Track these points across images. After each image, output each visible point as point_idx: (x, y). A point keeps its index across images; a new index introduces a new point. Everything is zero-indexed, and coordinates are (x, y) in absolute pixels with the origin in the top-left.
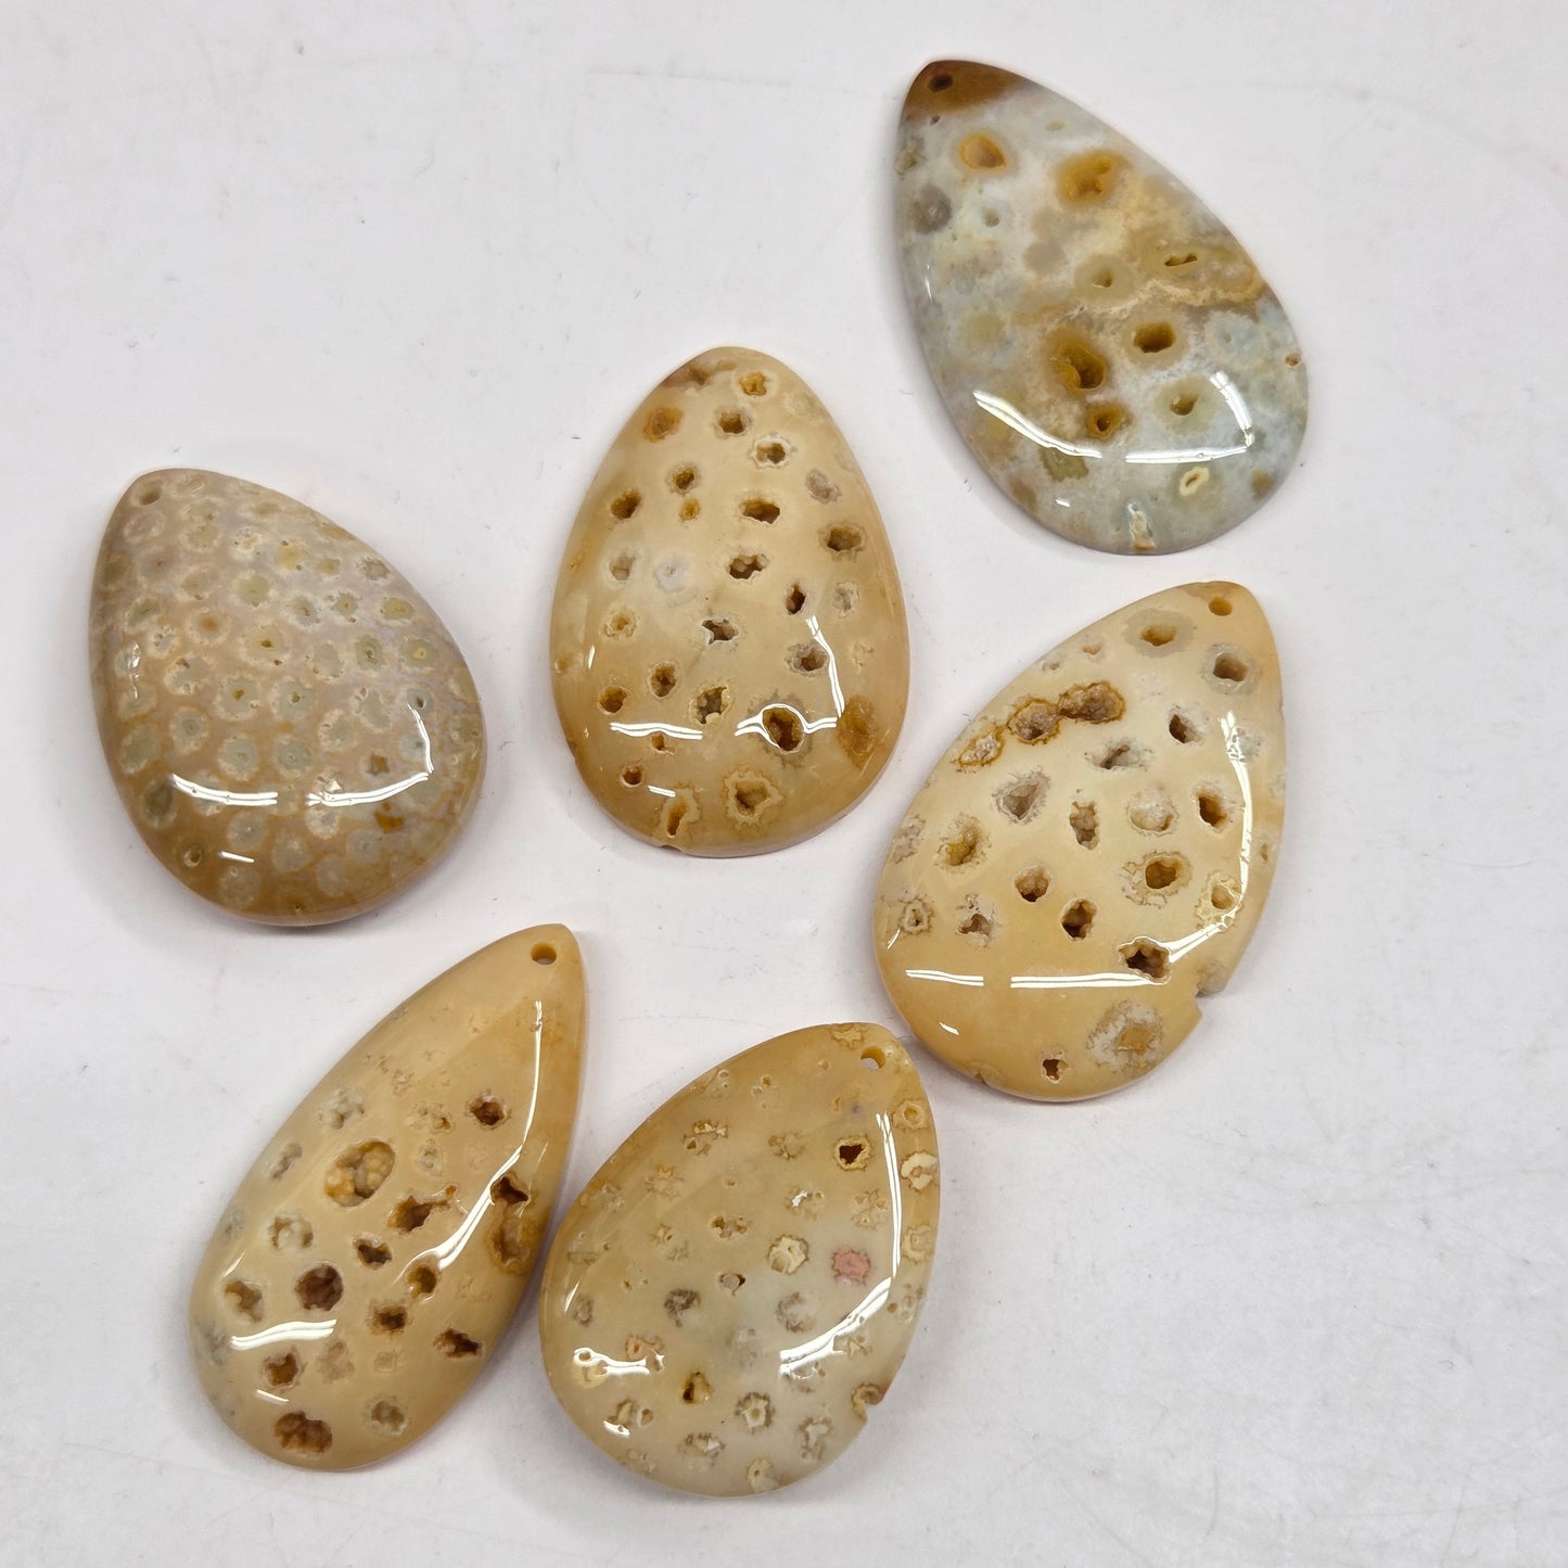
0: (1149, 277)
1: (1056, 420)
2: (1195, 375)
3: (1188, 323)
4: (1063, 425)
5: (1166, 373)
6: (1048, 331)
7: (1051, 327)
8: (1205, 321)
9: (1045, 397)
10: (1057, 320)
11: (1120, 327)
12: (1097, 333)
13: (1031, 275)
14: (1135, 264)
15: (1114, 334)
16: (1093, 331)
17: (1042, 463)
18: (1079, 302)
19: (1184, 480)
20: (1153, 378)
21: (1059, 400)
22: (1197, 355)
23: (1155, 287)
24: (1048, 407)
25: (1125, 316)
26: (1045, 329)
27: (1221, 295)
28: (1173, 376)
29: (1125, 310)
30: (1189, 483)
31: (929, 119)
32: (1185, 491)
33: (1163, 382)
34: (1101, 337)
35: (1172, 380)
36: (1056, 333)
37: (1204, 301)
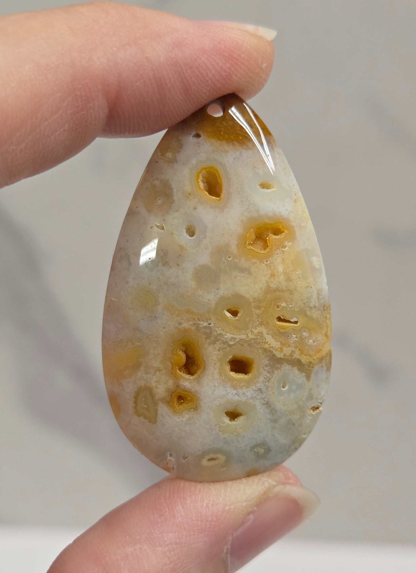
0: (261, 324)
1: (156, 382)
2: (251, 401)
3: (266, 365)
4: (158, 388)
5: (235, 392)
6: (183, 326)
7: (186, 325)
8: (278, 368)
9: (156, 364)
10: (191, 323)
11: (225, 348)
12: (210, 344)
13: (193, 284)
14: (257, 311)
15: (219, 350)
16: (209, 341)
17: (133, 400)
18: (210, 319)
19: (208, 457)
20: (226, 390)
21: (164, 372)
22: (260, 389)
23: (261, 333)
24: (156, 371)
25: (232, 343)
26: (180, 324)
27: (297, 355)
28: (238, 395)
29: (235, 339)
30: (210, 460)
31: (194, 133)
32: (205, 462)
33: (230, 396)
34: (211, 348)
35: (236, 398)
36: (185, 330)
37: (285, 355)
